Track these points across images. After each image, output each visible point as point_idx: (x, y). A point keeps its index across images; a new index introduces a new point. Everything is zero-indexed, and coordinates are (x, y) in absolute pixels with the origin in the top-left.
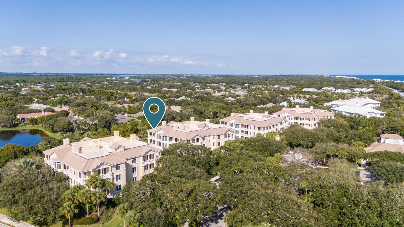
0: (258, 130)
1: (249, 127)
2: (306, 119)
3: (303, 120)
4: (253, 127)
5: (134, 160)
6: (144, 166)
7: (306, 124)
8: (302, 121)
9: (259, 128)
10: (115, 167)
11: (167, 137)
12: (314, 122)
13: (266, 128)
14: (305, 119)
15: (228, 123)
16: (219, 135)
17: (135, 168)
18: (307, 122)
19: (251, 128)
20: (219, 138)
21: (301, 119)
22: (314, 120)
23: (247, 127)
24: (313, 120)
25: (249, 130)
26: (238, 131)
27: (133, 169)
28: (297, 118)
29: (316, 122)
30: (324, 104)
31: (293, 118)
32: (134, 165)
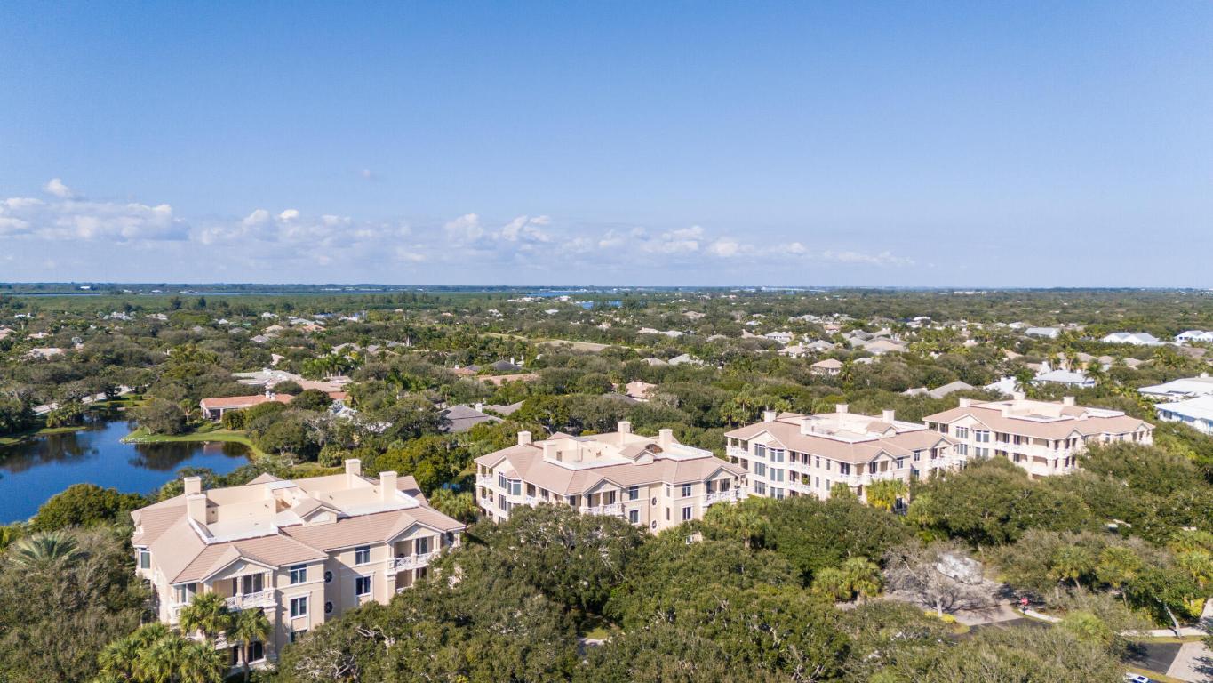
0: (842, 472)
1: (813, 460)
2: (1036, 441)
3: (1024, 444)
4: (823, 462)
5: (362, 553)
6: (396, 573)
7: (1036, 459)
8: (1023, 449)
9: (845, 467)
10: (286, 574)
11: (519, 481)
12: (1063, 453)
13: (866, 468)
14: (1031, 440)
15: (751, 445)
16: (684, 485)
17: (367, 580)
18: (1040, 451)
19: (818, 466)
20: (684, 495)
21: (1018, 439)
22: (1067, 446)
23: (806, 459)
24: (1062, 444)
25: (811, 470)
26: (780, 471)
27: (359, 581)
28: (1005, 435)
29: (1070, 452)
30: (1141, 390)
31: (992, 436)
32: (363, 570)
